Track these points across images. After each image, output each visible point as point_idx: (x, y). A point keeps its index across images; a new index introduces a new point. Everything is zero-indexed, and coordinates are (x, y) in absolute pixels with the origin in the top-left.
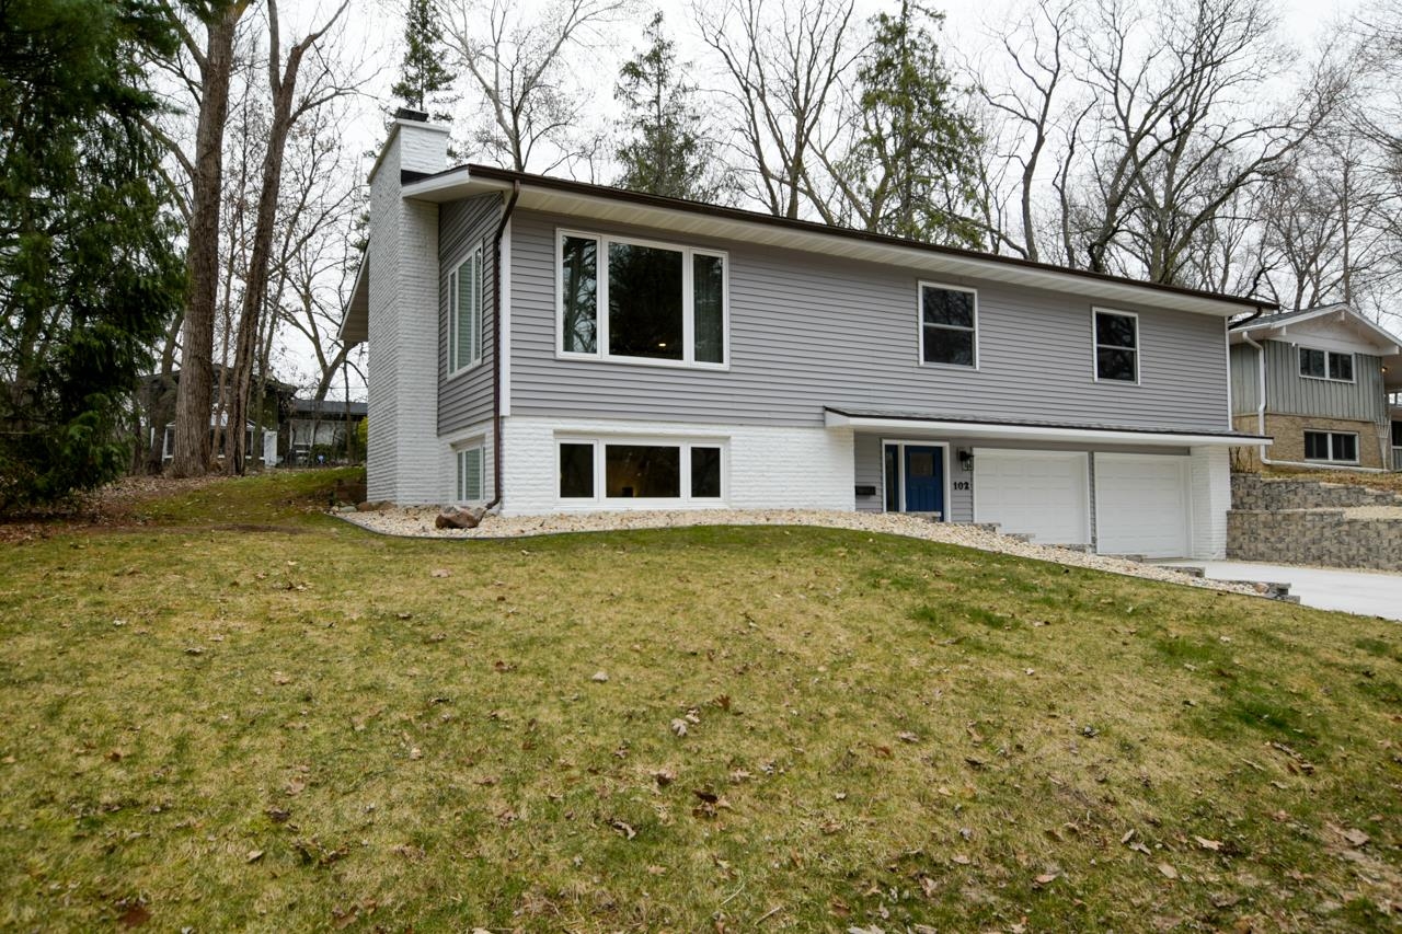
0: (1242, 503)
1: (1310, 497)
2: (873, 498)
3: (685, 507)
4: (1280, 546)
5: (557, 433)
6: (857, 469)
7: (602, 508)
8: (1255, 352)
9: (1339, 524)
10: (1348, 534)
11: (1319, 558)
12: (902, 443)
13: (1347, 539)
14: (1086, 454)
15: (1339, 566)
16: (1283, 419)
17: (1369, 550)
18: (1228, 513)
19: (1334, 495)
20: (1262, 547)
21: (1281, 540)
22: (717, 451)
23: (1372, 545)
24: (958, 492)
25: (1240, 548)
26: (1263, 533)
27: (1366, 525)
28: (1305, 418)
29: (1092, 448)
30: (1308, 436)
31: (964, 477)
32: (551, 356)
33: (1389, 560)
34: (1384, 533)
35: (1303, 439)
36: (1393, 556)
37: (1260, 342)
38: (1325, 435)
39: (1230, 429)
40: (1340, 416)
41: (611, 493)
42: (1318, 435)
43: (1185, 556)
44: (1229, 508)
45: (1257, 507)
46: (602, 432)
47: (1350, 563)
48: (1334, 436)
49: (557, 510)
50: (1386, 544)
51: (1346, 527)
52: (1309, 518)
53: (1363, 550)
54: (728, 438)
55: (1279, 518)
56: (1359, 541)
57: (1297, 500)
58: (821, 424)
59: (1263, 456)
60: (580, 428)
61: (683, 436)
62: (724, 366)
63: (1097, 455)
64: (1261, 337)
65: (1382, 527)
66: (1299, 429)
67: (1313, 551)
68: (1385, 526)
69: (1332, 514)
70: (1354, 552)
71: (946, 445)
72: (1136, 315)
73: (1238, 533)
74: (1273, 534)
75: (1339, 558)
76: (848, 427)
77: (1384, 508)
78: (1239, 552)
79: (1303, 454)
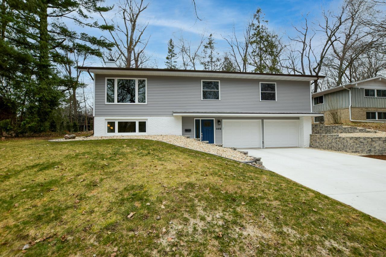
0: (318, 132)
1: (339, 130)
2: (191, 132)
3: (137, 135)
4: (322, 144)
5: (106, 119)
6: (182, 125)
7: (117, 135)
8: (348, 91)
9: (336, 138)
10: (339, 141)
11: (331, 148)
12: (201, 119)
13: (338, 143)
14: (261, 120)
15: (336, 150)
16: (358, 109)
17: (344, 146)
18: (310, 135)
19: (347, 130)
20: (317, 144)
21: (322, 143)
22: (145, 122)
23: (345, 145)
24: (218, 130)
25: (313, 145)
26: (318, 141)
27: (344, 139)
28: (366, 108)
29: (263, 119)
30: (367, 113)
31: (219, 127)
32: (104, 104)
33: (350, 149)
34: (348, 141)
35: (366, 114)
36: (351, 148)
37: (350, 88)
38: (375, 113)
39: (312, 112)
40: (381, 107)
41: (119, 131)
42: (372, 113)
43: (298, 146)
44: (311, 133)
45: (323, 133)
46: (117, 119)
47: (338, 150)
48: (378, 113)
49: (106, 135)
50: (349, 145)
51: (338, 139)
52: (329, 136)
53: (342, 146)
54: (147, 119)
55: (322, 136)
56: (341, 143)
57: (335, 131)
58: (172, 115)
59: (350, 119)
60: (111, 118)
61: (137, 119)
62: (146, 103)
63: (264, 120)
64: (350, 87)
65: (348, 139)
66: (364, 111)
67: (330, 146)
68: (349, 139)
69: (335, 135)
70: (340, 147)
71: (214, 119)
72: (276, 83)
73: (312, 140)
74: (320, 141)
75: (336, 148)
76: (180, 116)
77: (363, 133)
78: (312, 146)
79: (366, 118)
